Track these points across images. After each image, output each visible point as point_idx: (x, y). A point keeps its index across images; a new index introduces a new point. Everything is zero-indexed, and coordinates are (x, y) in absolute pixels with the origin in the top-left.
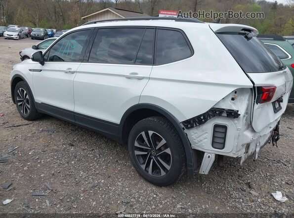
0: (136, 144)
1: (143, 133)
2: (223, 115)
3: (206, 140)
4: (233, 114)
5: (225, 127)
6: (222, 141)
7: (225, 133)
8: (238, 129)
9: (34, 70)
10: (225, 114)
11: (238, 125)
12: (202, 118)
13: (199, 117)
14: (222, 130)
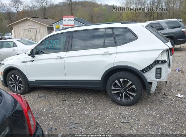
0: (113, 88)
1: (117, 81)
2: (159, 63)
3: (153, 76)
4: (163, 62)
5: (160, 68)
6: (160, 75)
7: (161, 71)
8: (166, 68)
9: (26, 62)
10: (160, 62)
11: (166, 66)
12: (150, 66)
13: (149, 66)
14: (160, 70)
